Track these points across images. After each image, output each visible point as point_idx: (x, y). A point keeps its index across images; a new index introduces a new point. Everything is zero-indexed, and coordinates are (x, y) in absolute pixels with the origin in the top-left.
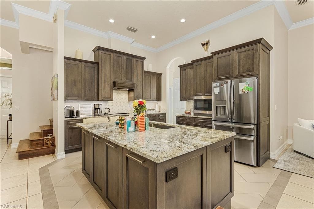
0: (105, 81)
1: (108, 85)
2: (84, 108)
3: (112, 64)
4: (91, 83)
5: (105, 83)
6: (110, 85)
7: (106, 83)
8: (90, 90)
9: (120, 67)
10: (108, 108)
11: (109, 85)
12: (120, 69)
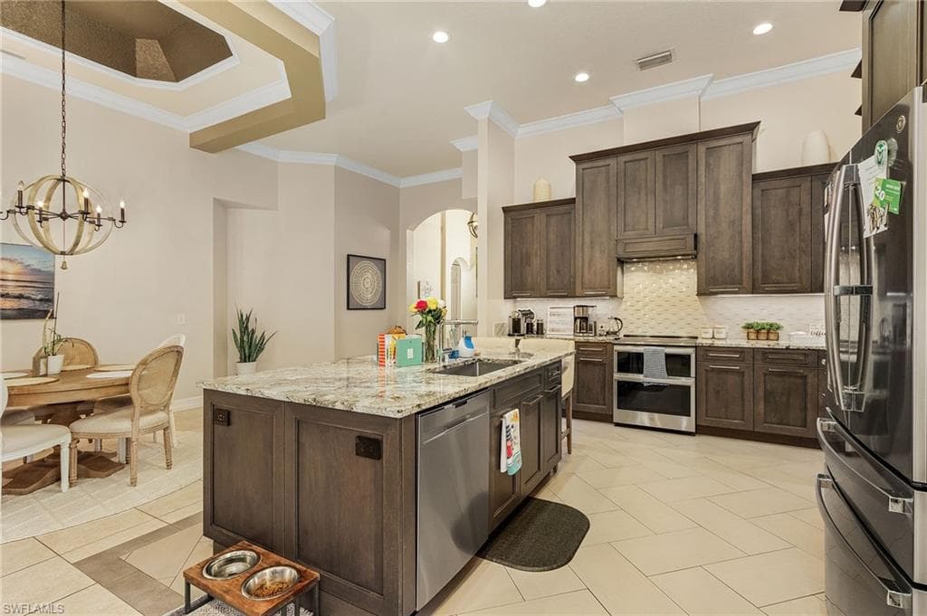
0: (591, 242)
1: (602, 252)
2: (559, 315)
3: (613, 190)
4: (562, 254)
5: (592, 248)
6: (606, 251)
7: (597, 248)
8: (558, 271)
9: (639, 193)
10: (616, 319)
11: (604, 251)
12: (639, 199)
